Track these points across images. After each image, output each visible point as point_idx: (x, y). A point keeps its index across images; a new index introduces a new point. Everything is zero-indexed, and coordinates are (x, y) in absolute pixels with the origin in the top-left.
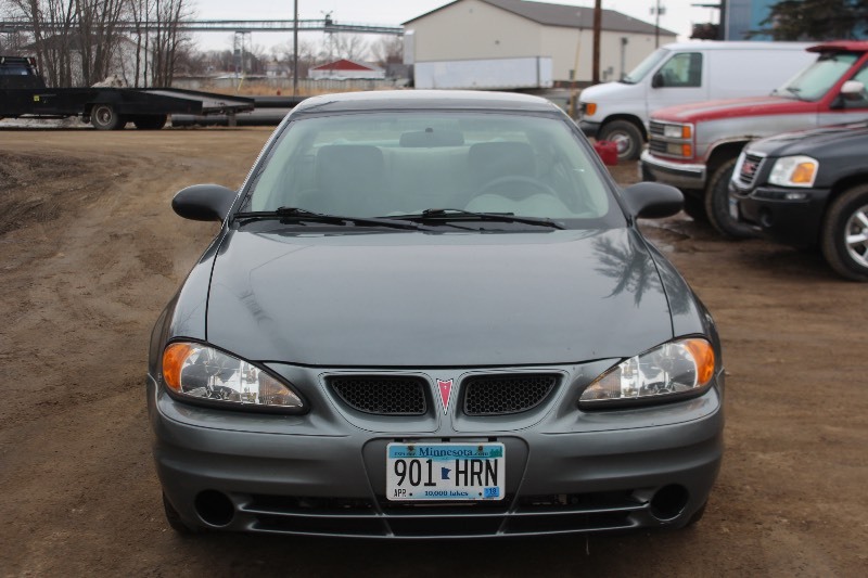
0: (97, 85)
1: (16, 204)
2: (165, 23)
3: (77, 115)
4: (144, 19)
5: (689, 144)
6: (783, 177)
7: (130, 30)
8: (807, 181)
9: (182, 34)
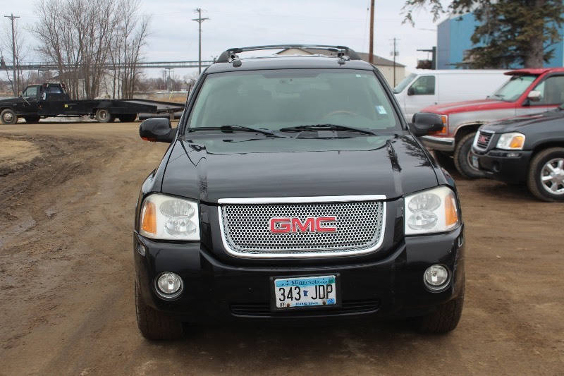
0: (97, 98)
1: (67, 164)
2: (129, 64)
3: (88, 115)
4: (118, 62)
5: (445, 126)
6: (505, 144)
7: (110, 68)
8: (519, 146)
9: (138, 70)
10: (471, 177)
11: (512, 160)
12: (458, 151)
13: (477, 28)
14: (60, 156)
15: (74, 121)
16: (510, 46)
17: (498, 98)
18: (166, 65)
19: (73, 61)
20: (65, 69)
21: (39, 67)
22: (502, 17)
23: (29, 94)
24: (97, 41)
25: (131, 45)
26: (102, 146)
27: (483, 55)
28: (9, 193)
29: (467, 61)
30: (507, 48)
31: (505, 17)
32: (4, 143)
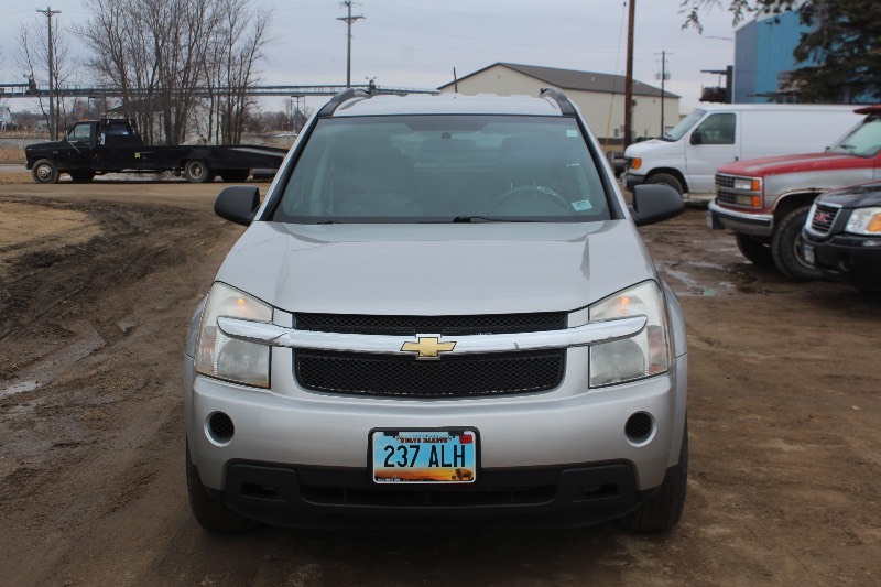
0: (186, 144)
1: (144, 249)
2: (235, 88)
3: (171, 170)
4: (216, 86)
5: (757, 196)
6: (859, 226)
7: (203, 95)
9: (250, 98)
11: (871, 250)
12: (778, 236)
13: (805, 37)
14: (132, 235)
15: (150, 179)
16: (858, 66)
17: (843, 150)
18: (292, 90)
19: (145, 82)
20: (133, 95)
21: (90, 93)
22: (845, 19)
23: (78, 135)
24: (185, 51)
25: (239, 57)
26: (198, 220)
27: (814, 80)
28: (57, 294)
29: (786, 90)
30: (853, 70)
31: (850, 18)
32: (42, 212)
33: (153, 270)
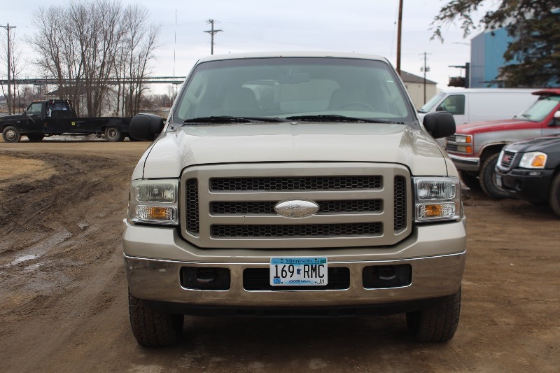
2: (135, 79)
3: (95, 133)
4: (122, 77)
5: (469, 146)
6: (528, 163)
7: (114, 83)
8: (541, 165)
9: (145, 85)
10: (496, 197)
11: (534, 178)
12: (483, 171)
13: (510, 44)
14: (76, 174)
15: (80, 139)
16: (546, 63)
17: (523, 118)
18: (172, 80)
19: (74, 75)
20: (66, 83)
21: (35, 81)
22: (536, 33)
23: (33, 111)
24: (101, 53)
25: (138, 58)
26: (117, 165)
27: (517, 73)
28: (37, 208)
30: (542, 66)
31: (541, 33)
32: (15, 160)
33: (93, 195)
